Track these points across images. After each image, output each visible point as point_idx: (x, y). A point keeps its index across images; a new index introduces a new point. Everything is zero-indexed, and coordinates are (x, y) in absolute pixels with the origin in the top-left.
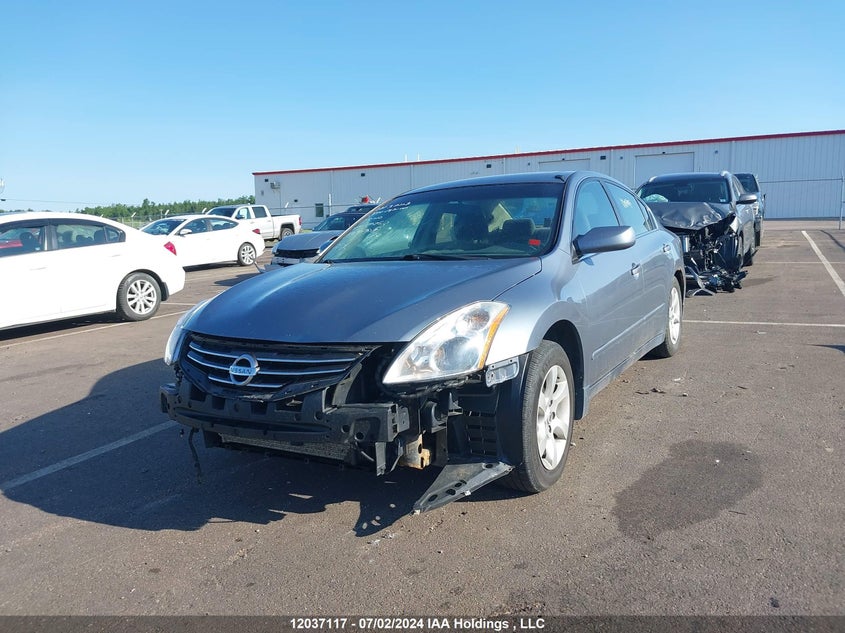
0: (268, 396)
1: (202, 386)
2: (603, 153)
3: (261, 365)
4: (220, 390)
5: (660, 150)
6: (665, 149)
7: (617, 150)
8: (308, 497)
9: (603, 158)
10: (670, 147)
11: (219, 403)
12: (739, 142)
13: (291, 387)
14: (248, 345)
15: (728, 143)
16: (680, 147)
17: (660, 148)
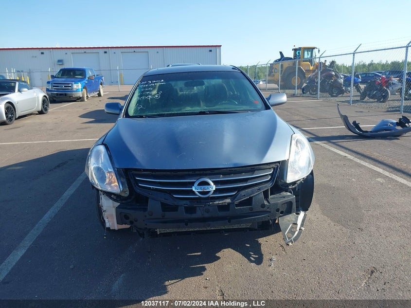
0: (228, 201)
1: (170, 202)
2: (105, 50)
3: (215, 183)
4: (188, 202)
5: (133, 50)
6: (135, 49)
7: (112, 49)
8: (199, 254)
9: (105, 52)
10: (137, 49)
11: (190, 210)
12: (166, 48)
13: (243, 193)
14: (197, 172)
15: (162, 48)
16: (141, 49)
17: (133, 49)
